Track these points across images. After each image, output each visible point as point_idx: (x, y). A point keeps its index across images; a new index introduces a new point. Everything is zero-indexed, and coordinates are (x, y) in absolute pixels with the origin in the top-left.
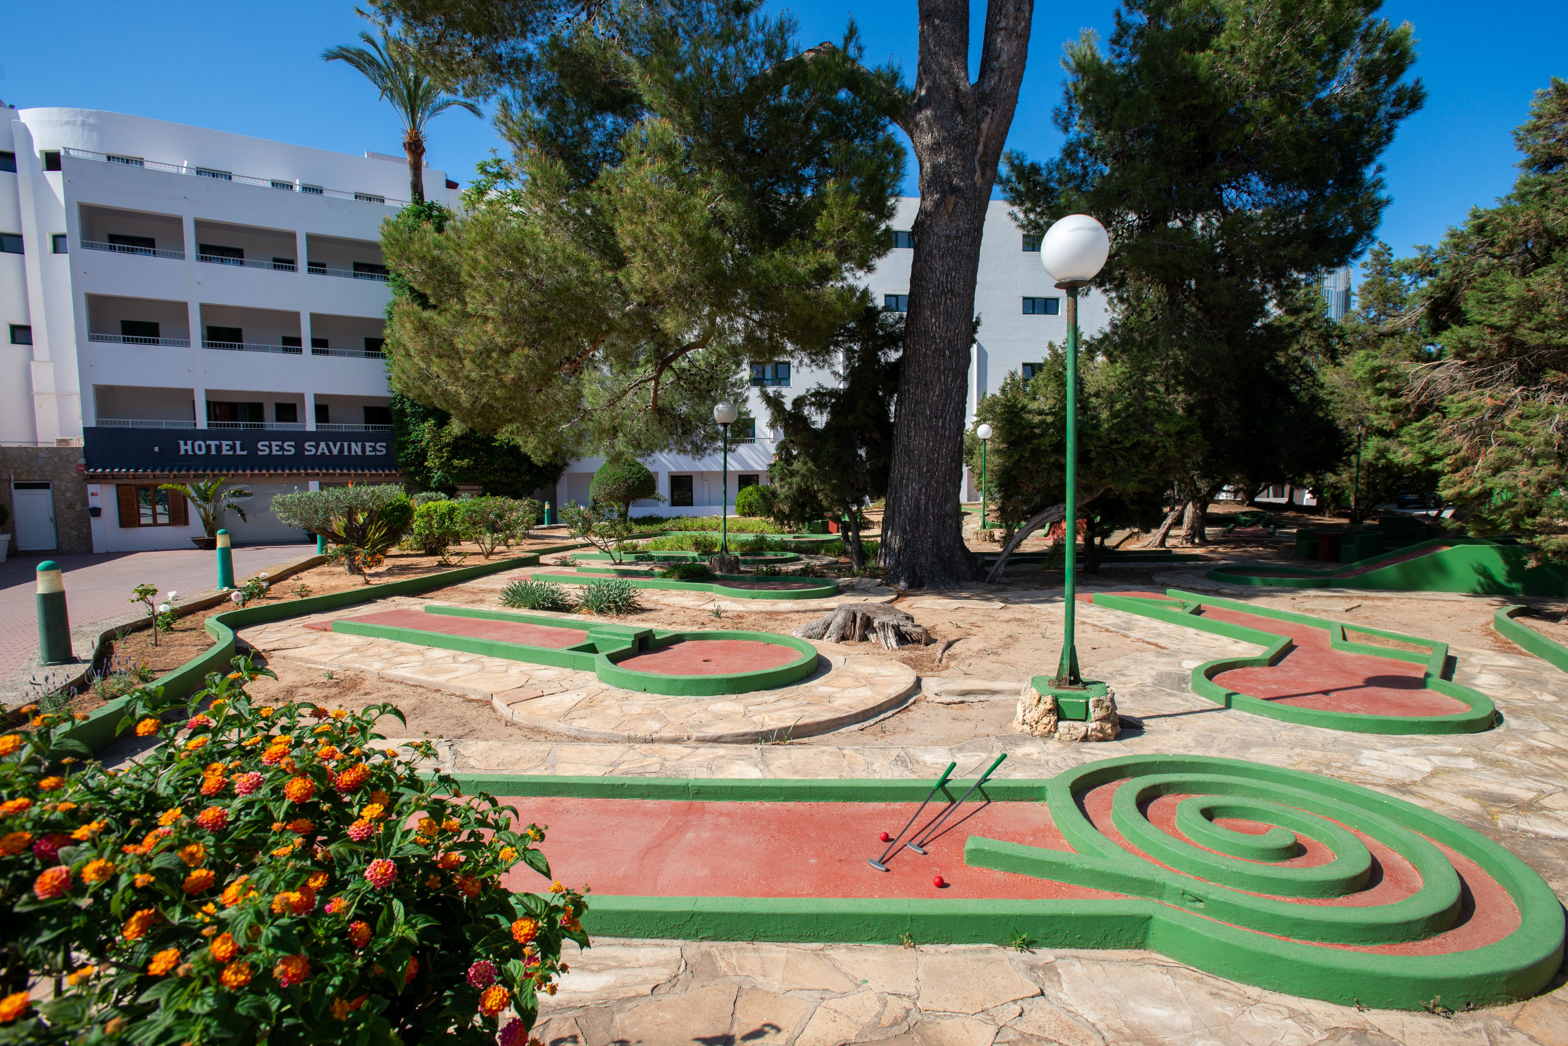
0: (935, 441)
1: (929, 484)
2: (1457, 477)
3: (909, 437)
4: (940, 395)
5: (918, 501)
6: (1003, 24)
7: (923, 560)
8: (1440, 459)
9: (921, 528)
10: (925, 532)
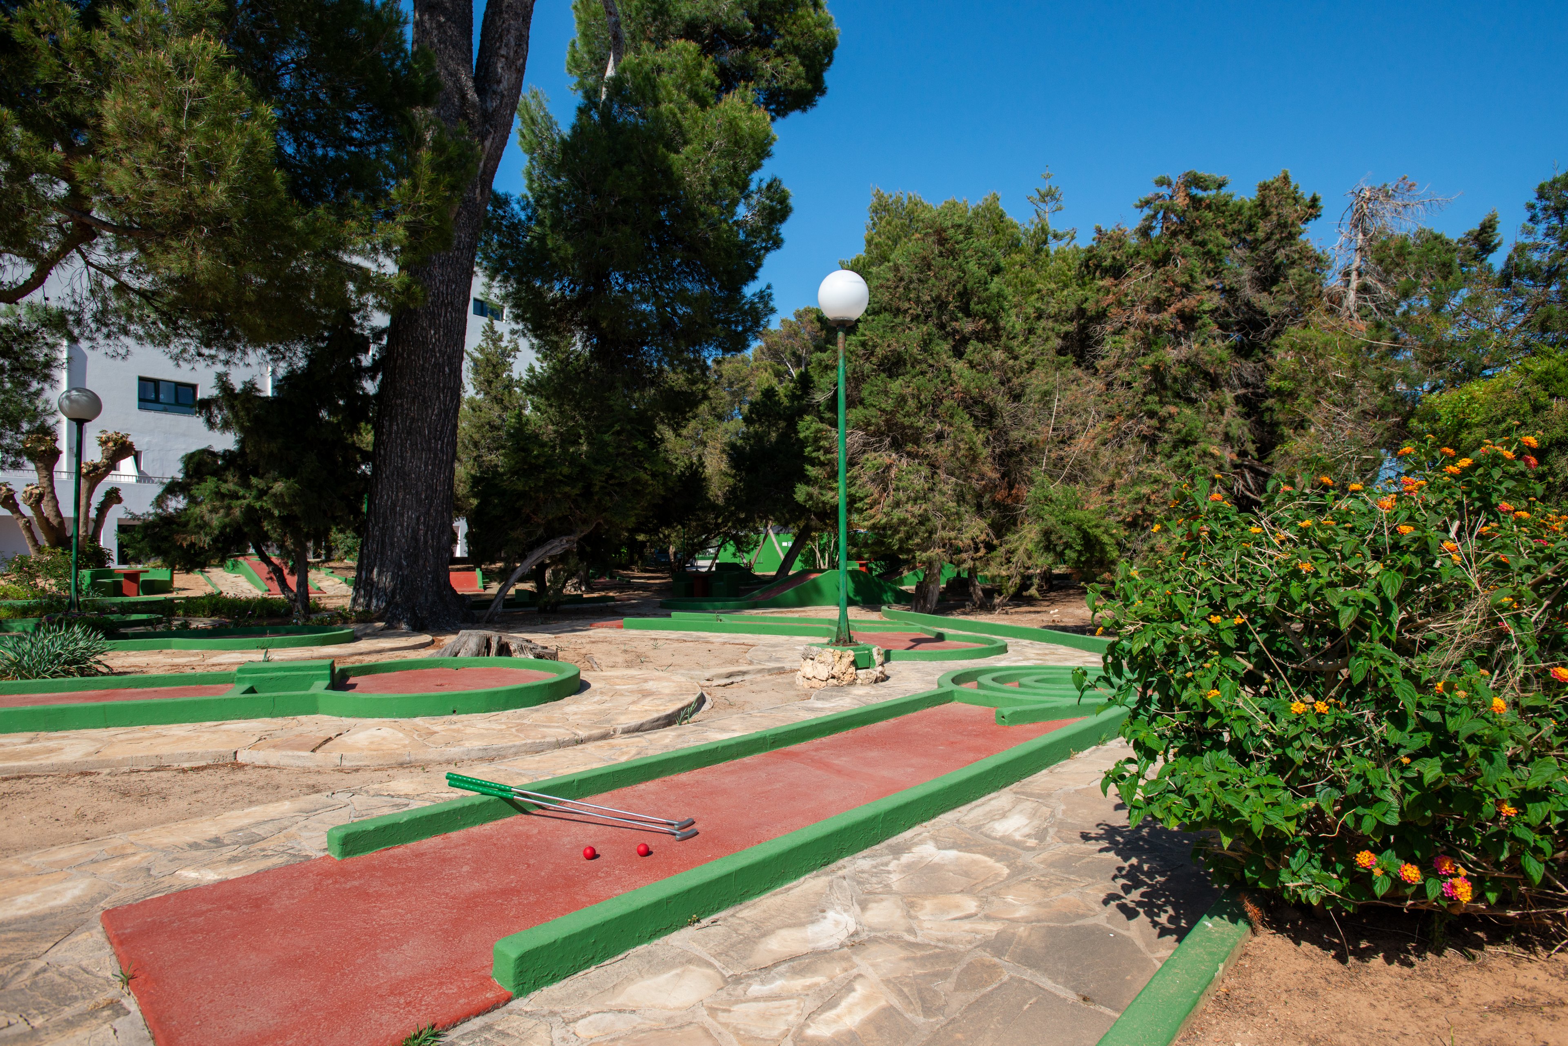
0: (433, 465)
1: (428, 513)
2: (872, 512)
3: (403, 458)
4: (440, 414)
5: (415, 532)
6: (503, 52)
7: (422, 599)
8: (861, 499)
9: (421, 562)
10: (424, 566)
